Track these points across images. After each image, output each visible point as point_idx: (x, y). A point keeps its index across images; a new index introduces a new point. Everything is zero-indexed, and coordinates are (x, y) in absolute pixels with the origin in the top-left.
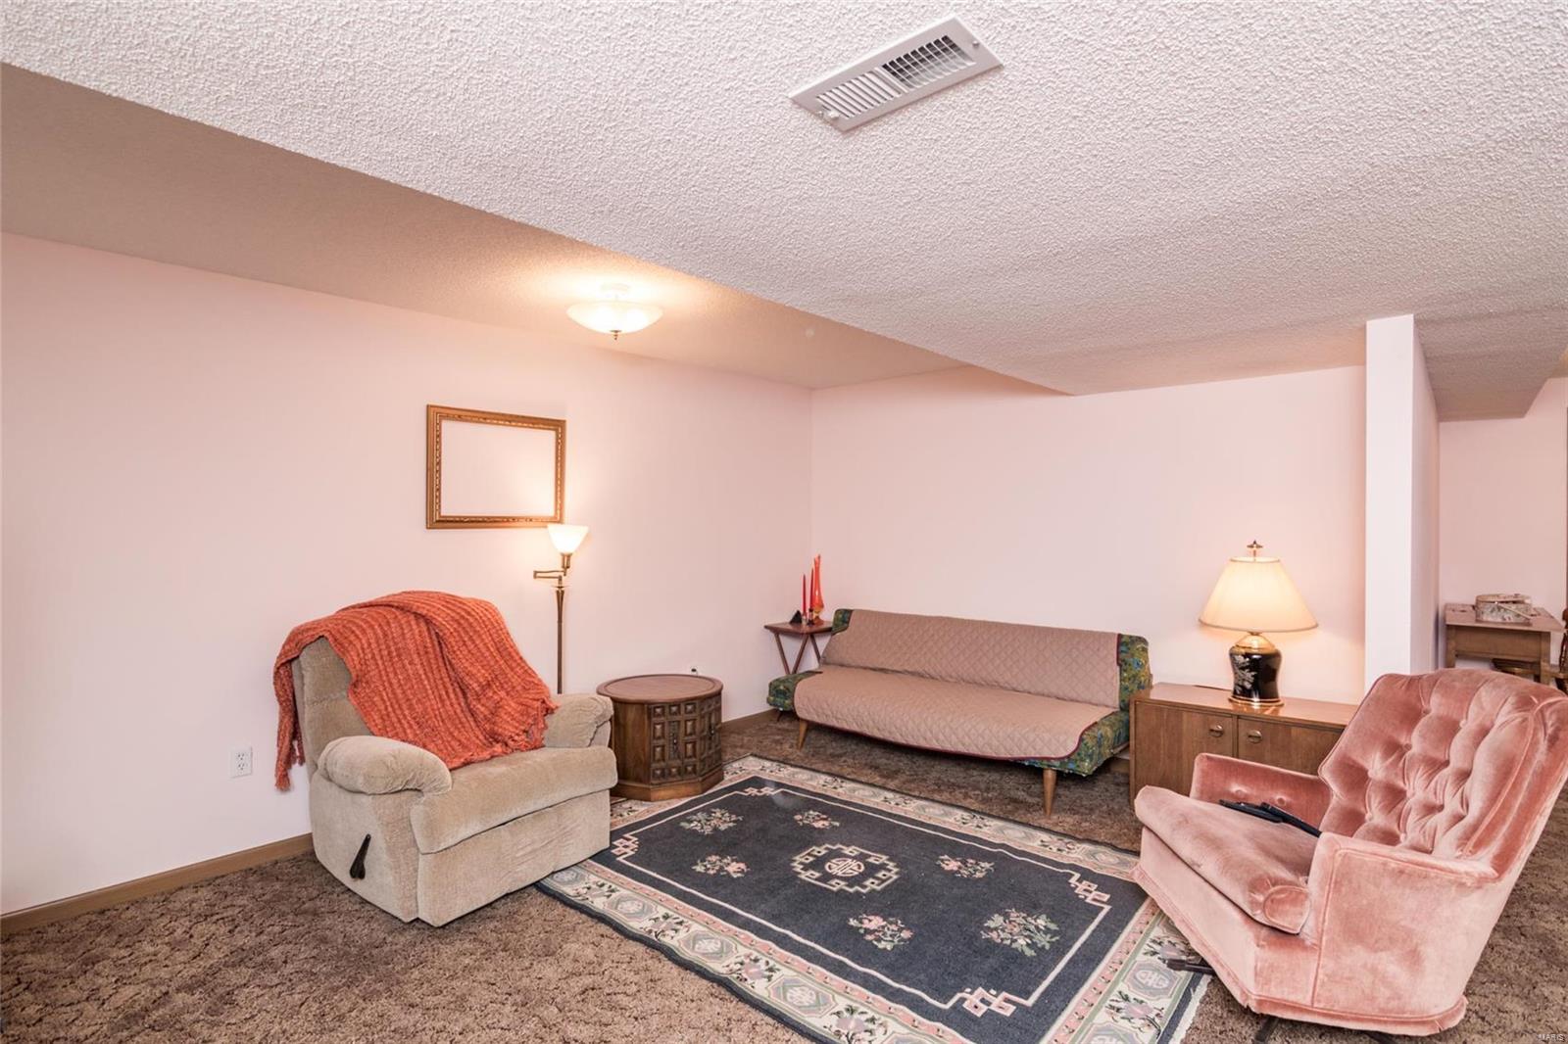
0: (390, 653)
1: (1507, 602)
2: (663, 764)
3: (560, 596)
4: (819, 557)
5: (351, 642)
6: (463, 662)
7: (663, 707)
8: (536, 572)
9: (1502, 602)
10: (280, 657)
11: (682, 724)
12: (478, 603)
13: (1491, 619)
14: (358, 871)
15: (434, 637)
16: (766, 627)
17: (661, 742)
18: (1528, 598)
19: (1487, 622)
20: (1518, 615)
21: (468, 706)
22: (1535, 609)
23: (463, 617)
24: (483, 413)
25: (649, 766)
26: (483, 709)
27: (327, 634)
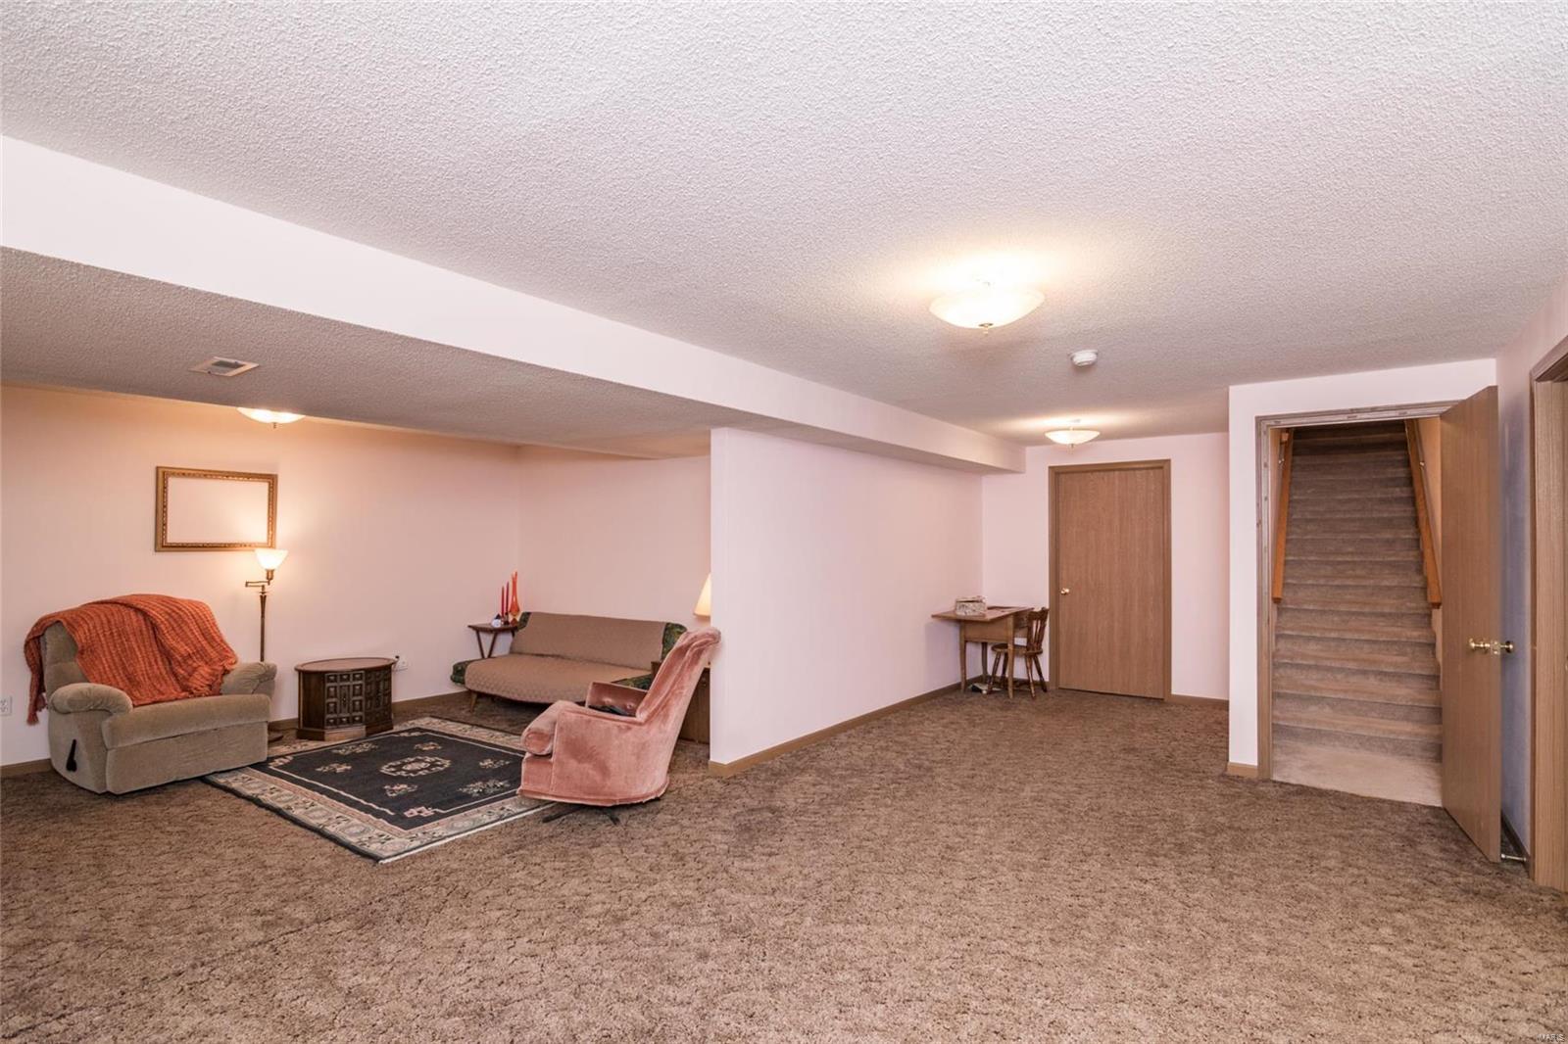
0: (112, 633)
2: (335, 716)
3: (263, 599)
4: (516, 575)
5: (81, 625)
6: (171, 641)
7: (335, 676)
8: (247, 583)
10: (29, 635)
11: (351, 688)
12: (190, 602)
14: (72, 765)
15: (149, 624)
16: (470, 626)
17: (334, 700)
21: (172, 669)
23: (174, 611)
24: (210, 471)
25: (323, 717)
26: (182, 672)
27: (62, 620)
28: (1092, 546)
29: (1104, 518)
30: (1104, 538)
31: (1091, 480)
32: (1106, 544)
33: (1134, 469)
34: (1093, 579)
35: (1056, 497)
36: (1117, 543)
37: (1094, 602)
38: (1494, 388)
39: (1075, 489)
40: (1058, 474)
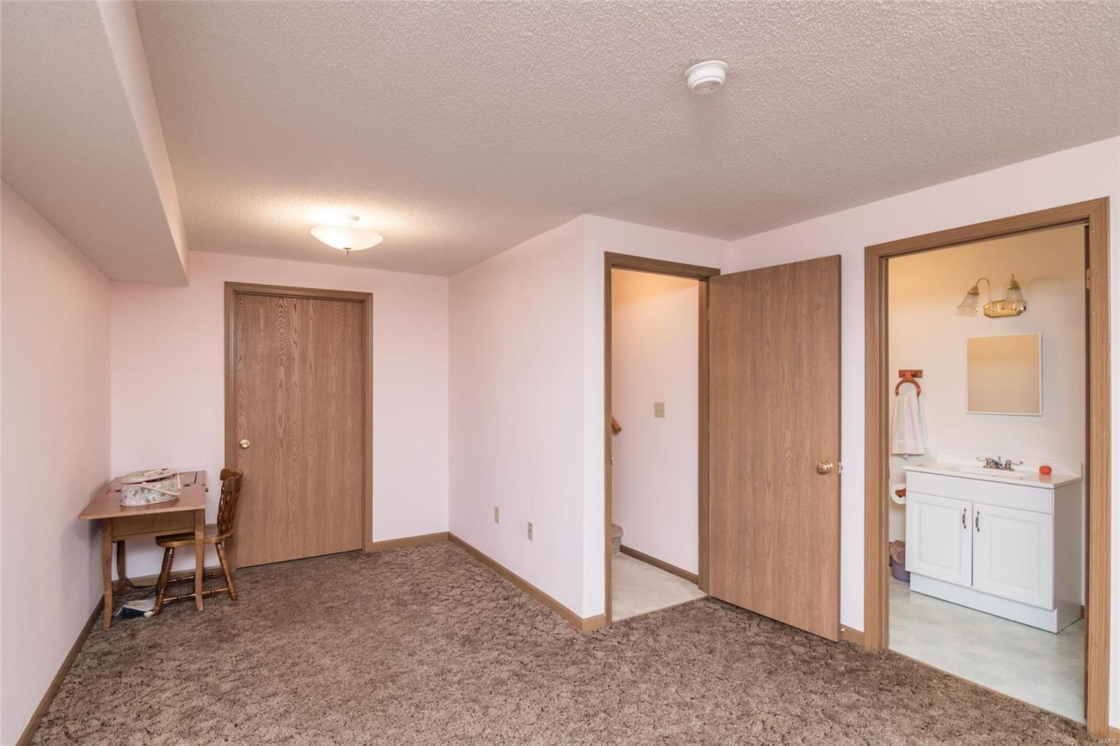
1: (153, 480)
9: (147, 481)
13: (134, 505)
19: (130, 509)
20: (163, 496)
28: (281, 386)
29: (296, 353)
30: (296, 377)
31: (281, 306)
32: (298, 383)
33: (331, 299)
34: (281, 426)
35: (235, 324)
36: (310, 386)
37: (283, 453)
38: (840, 257)
39: (259, 315)
40: (237, 293)
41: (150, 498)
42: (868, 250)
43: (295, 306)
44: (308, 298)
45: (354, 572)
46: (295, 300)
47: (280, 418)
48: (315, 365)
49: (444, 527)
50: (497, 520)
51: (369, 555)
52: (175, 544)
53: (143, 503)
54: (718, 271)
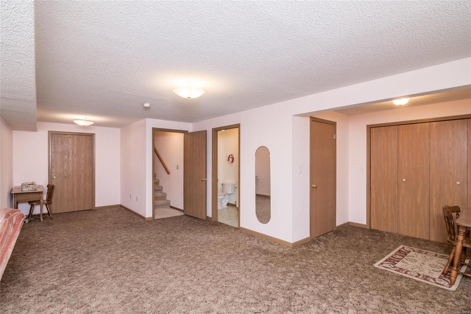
1: (30, 184)
9: (28, 185)
13: (25, 190)
18: (36, 183)
19: (24, 191)
20: (33, 188)
22: (38, 186)
28: (66, 161)
29: (71, 151)
30: (71, 158)
31: (66, 137)
32: (71, 160)
33: (82, 135)
34: (66, 172)
35: (51, 142)
36: (75, 160)
37: (67, 180)
38: (206, 131)
39: (59, 140)
40: (52, 134)
41: (29, 189)
42: (213, 129)
43: (70, 137)
44: (75, 135)
45: (88, 214)
46: (70, 135)
47: (66, 170)
48: (77, 155)
49: (119, 203)
50: (131, 198)
51: (94, 210)
52: (34, 203)
53: (28, 190)
54: (188, 131)
